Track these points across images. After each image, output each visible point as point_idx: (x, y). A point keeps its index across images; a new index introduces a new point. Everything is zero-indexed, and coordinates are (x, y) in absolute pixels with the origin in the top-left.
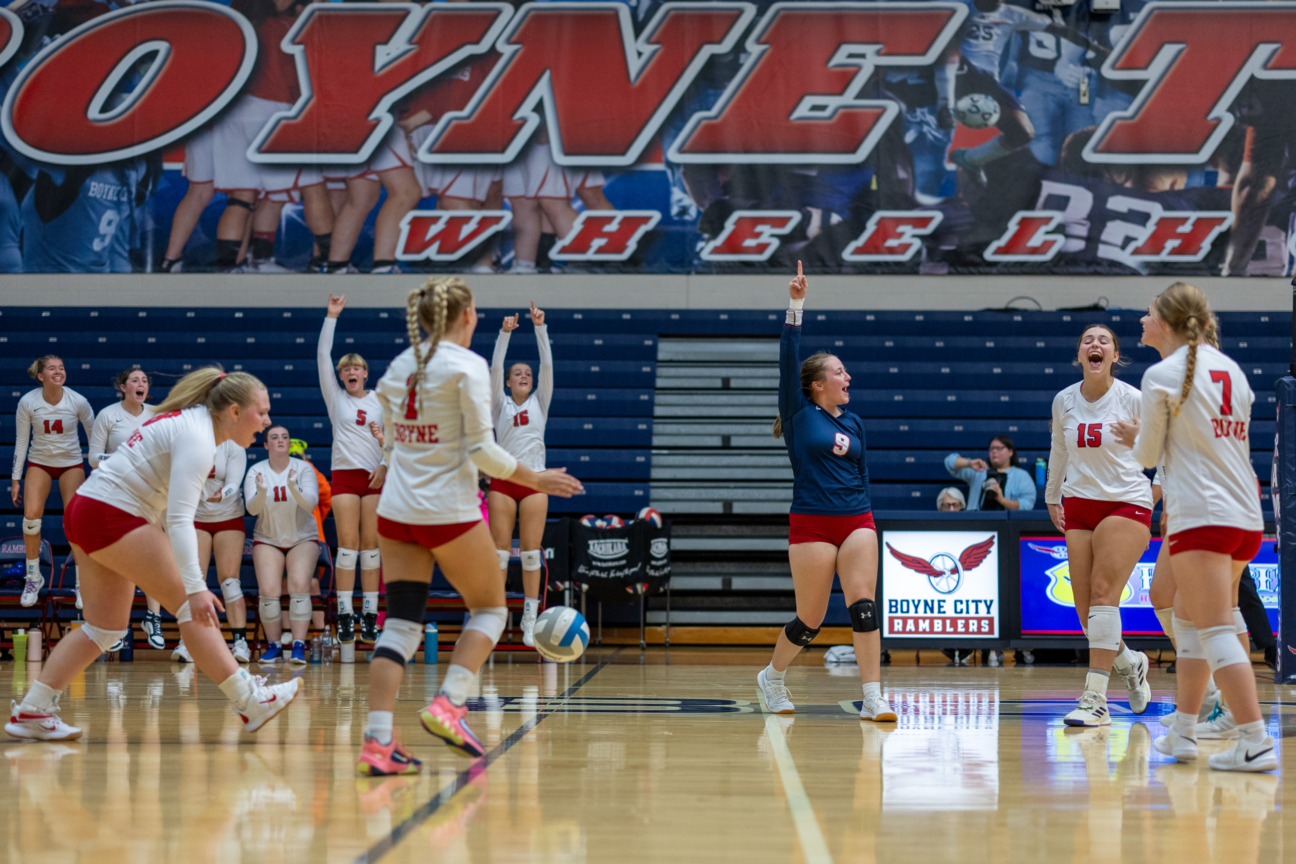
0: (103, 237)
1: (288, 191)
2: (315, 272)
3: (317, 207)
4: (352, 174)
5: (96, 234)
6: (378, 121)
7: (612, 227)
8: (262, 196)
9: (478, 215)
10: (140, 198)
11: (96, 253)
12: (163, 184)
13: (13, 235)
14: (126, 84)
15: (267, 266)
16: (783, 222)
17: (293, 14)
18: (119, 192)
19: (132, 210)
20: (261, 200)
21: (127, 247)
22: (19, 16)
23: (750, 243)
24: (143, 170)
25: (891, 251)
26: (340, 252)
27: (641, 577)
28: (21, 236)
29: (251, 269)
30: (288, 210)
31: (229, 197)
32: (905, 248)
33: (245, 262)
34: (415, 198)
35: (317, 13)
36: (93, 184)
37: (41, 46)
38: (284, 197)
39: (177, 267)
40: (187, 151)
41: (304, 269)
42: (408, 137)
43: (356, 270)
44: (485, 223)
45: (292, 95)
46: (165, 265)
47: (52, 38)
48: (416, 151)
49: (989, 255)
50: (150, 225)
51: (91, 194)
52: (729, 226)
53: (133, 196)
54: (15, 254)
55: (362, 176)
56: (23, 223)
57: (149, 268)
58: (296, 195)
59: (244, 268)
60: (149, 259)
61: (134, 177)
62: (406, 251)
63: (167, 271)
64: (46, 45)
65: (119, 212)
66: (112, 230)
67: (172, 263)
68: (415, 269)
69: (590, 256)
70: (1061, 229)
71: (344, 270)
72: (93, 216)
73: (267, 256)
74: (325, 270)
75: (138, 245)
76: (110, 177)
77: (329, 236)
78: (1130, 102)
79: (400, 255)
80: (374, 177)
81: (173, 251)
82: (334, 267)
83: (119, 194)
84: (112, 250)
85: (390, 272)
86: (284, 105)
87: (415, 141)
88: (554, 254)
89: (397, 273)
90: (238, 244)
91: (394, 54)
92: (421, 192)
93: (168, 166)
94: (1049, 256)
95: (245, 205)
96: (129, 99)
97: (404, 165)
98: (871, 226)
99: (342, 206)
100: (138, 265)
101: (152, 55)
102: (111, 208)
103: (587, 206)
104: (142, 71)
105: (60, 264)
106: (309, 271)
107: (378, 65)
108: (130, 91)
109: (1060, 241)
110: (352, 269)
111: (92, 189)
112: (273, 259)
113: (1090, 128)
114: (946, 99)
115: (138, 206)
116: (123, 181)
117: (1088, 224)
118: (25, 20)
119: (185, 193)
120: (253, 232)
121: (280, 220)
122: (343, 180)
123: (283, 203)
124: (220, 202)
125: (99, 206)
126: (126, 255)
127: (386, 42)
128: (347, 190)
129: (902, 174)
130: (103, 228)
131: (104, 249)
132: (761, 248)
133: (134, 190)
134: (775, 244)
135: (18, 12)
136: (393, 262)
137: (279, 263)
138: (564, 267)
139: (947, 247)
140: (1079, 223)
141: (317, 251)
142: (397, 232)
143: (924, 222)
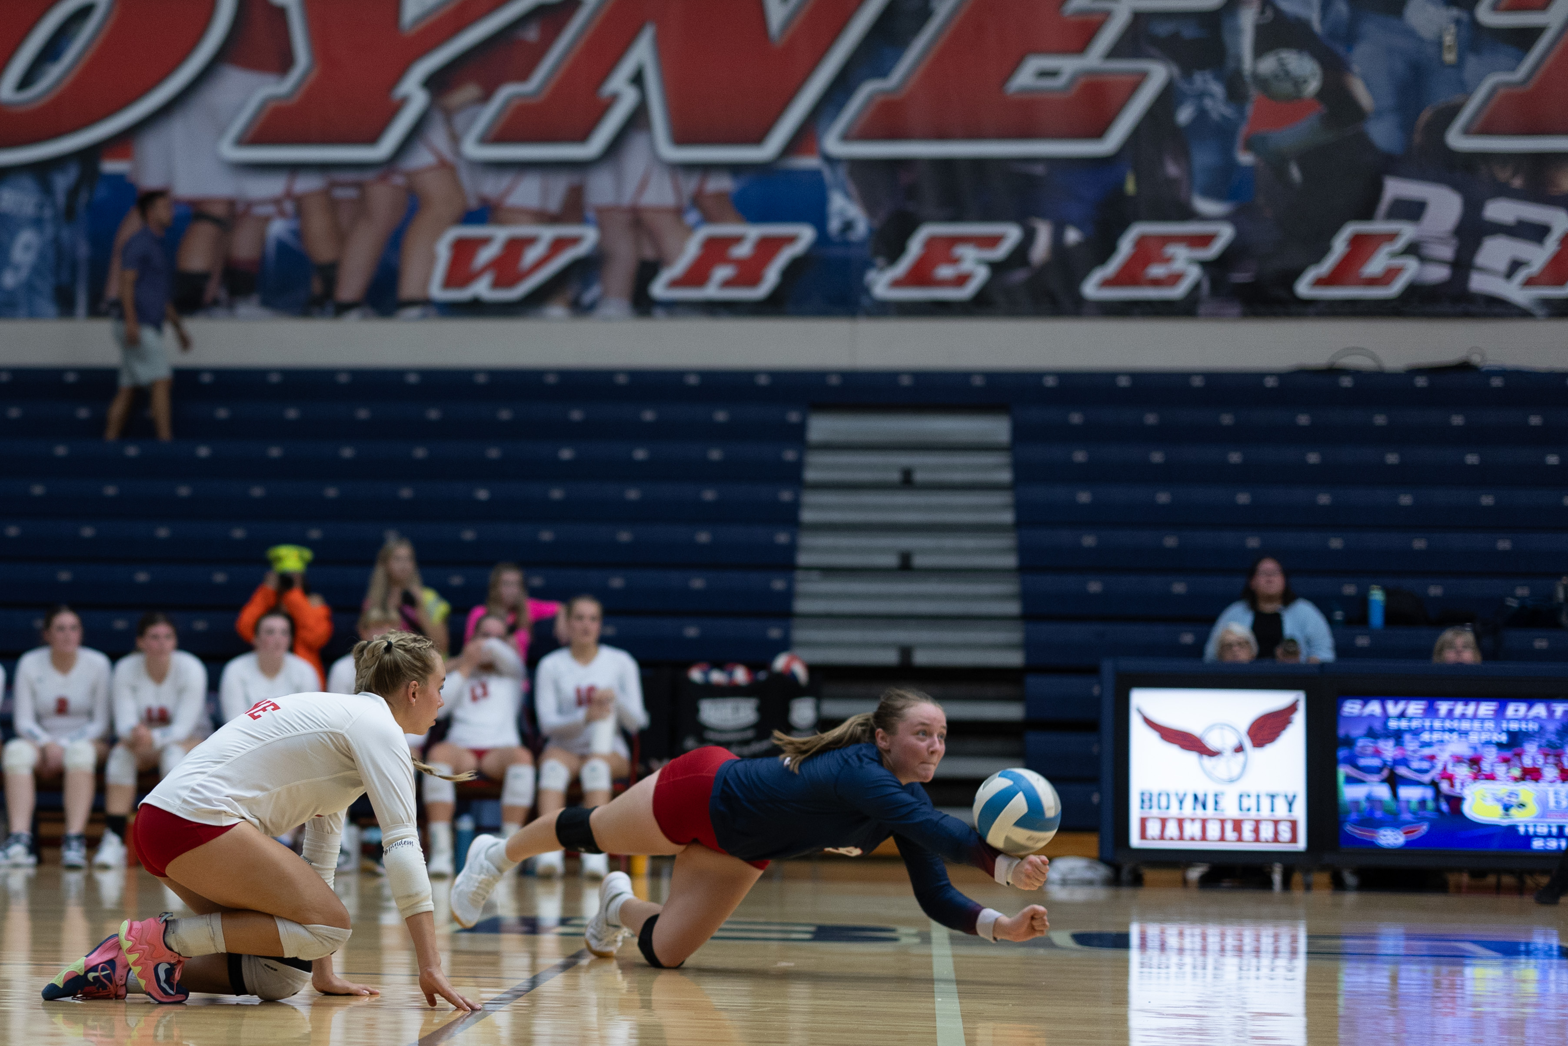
0: (17, 268)
1: (277, 202)
2: (317, 316)
3: (318, 225)
4: (368, 176)
6: (406, 99)
7: (743, 251)
9: (548, 234)
10: (69, 213)
11: (8, 291)
12: (102, 192)
16: (993, 241)
18: (40, 204)
19: (57, 230)
20: (238, 214)
21: (51, 283)
23: (945, 272)
24: (73, 174)
25: (1156, 283)
26: (350, 287)
29: (224, 312)
30: (278, 228)
31: (195, 210)
32: (1174, 279)
33: (216, 303)
34: (458, 208)
36: (6, 193)
38: (269, 210)
40: (137, 145)
41: (300, 312)
42: (449, 122)
43: (373, 313)
44: (559, 245)
45: (284, 63)
46: (103, 306)
48: (460, 143)
49: (1304, 288)
52: (915, 247)
53: (60, 210)
55: (384, 178)
58: (289, 207)
61: (62, 182)
62: (445, 286)
63: (106, 315)
65: (41, 232)
66: (30, 257)
67: (113, 304)
68: (457, 312)
69: (711, 291)
70: (1413, 249)
71: (357, 313)
72: (5, 239)
73: (248, 294)
74: (328, 312)
76: (27, 182)
77: (334, 265)
78: (1519, 60)
79: (437, 292)
82: (342, 309)
83: (40, 206)
84: (29, 287)
85: (424, 317)
86: (274, 78)
87: (459, 128)
88: (659, 289)
89: (430, 318)
90: (206, 277)
91: (430, 3)
92: (466, 201)
93: (108, 167)
94: (1395, 289)
95: (216, 221)
96: (58, 69)
97: (443, 163)
98: (1126, 246)
99: (354, 223)
101: (85, 11)
102: (29, 227)
103: (708, 218)
104: (74, 33)
106: (306, 315)
107: (406, 20)
108: (56, 61)
109: (1411, 268)
110: (367, 311)
111: (5, 201)
112: (255, 299)
113: (1456, 98)
114: (1239, 59)
115: (66, 223)
116: (46, 189)
117: (1454, 242)
120: (226, 259)
121: (267, 243)
122: (356, 186)
125: (12, 225)
126: (49, 292)
128: (362, 199)
129: (1172, 169)
130: (17, 254)
131: (19, 285)
132: (961, 280)
134: (982, 274)
136: (426, 303)
138: (673, 307)
139: (1240, 277)
140: (1440, 240)
141: (317, 286)
142: (431, 259)
143: (1205, 240)
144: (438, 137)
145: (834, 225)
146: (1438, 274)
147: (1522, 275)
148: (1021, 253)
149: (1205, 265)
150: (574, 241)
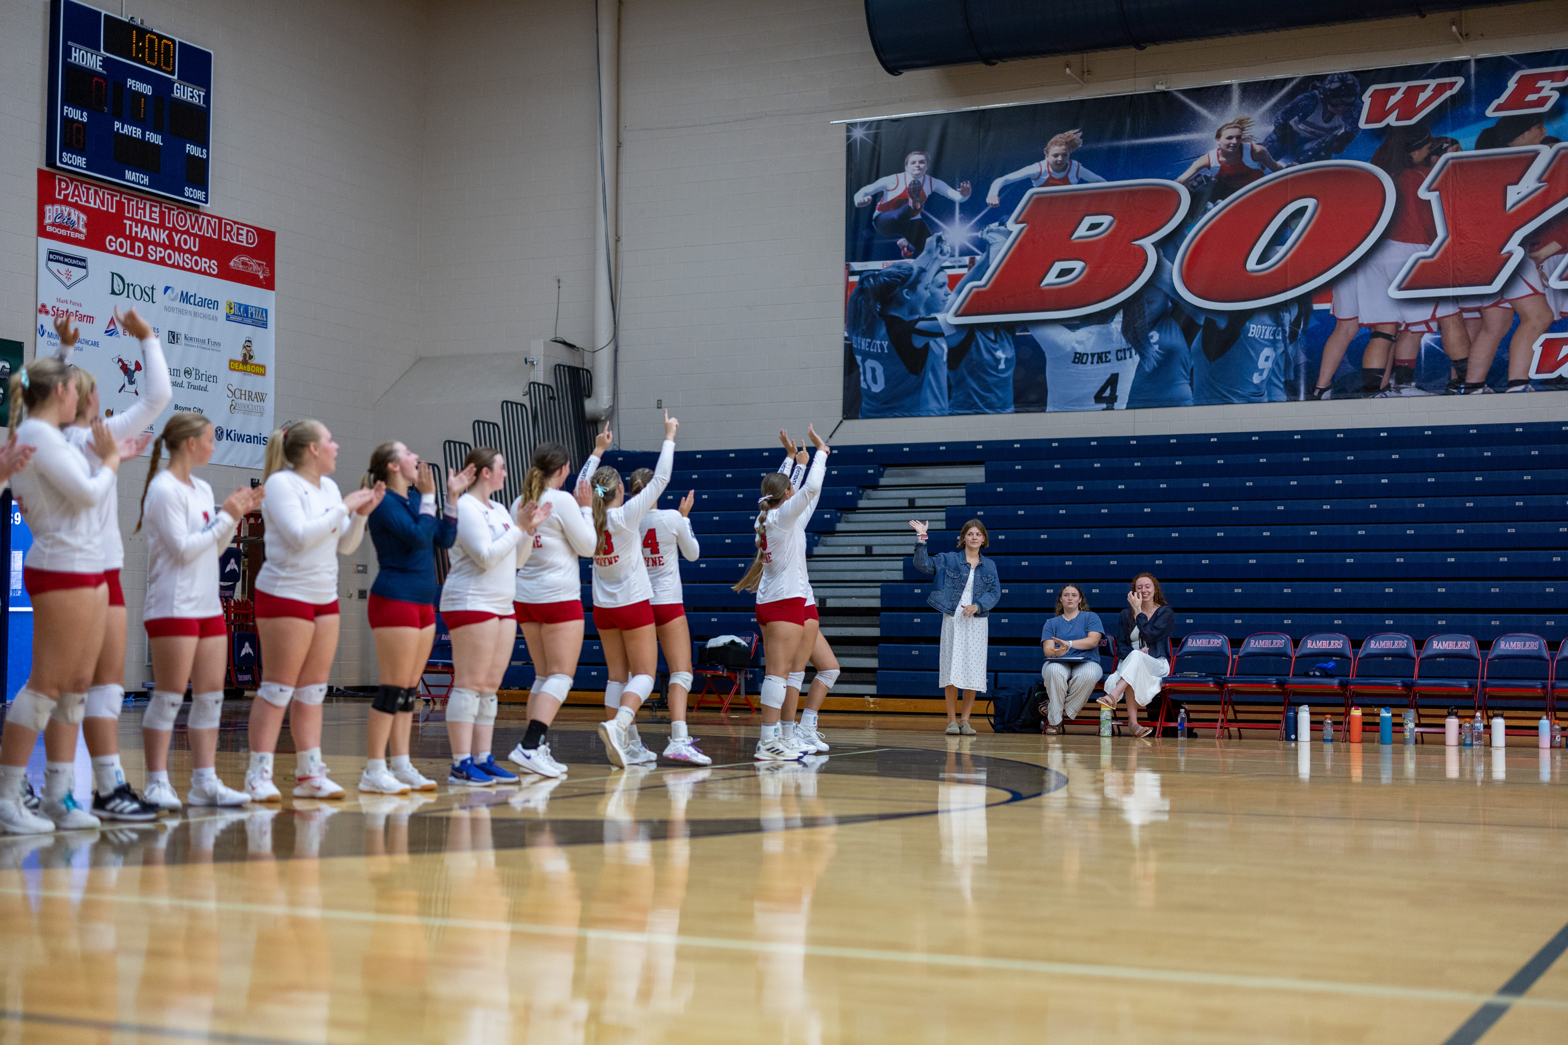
0: (1261, 372)
1: (1426, 323)
2: (1454, 394)
3: (1453, 336)
4: (1486, 304)
5: (1256, 369)
6: (1510, 254)
8: (1402, 328)
10: (1293, 336)
11: (1256, 385)
12: (1313, 322)
13: (1185, 373)
14: (1279, 238)
15: (1409, 390)
17: (1428, 164)
18: (1275, 332)
19: (1286, 347)
20: (1401, 332)
21: (1283, 380)
22: (1186, 187)
24: (1295, 312)
26: (1476, 374)
28: (1192, 374)
29: (1394, 393)
30: (1427, 339)
31: (1373, 330)
33: (1388, 387)
34: (1547, 321)
35: (1450, 162)
36: (1252, 326)
37: (1206, 210)
38: (1423, 328)
39: (1327, 394)
40: (1334, 293)
41: (1443, 391)
42: (1539, 267)
43: (1492, 391)
45: (1429, 236)
46: (1316, 394)
47: (1214, 202)
48: (1547, 280)
50: (1302, 359)
51: (1250, 335)
53: (1287, 335)
54: (1186, 389)
55: (1495, 305)
56: (1193, 363)
57: (1302, 397)
58: (1434, 325)
59: (1387, 393)
60: (1302, 389)
61: (1288, 318)
62: (1538, 372)
63: (1318, 398)
64: (1210, 210)
65: (1275, 350)
66: (1269, 364)
67: (1322, 391)
68: (1547, 387)
71: (1481, 390)
72: (1253, 353)
73: (1409, 382)
74: (1463, 391)
75: (1292, 376)
76: (1266, 319)
77: (1465, 360)
79: (1533, 375)
80: (1507, 305)
81: (1324, 380)
82: (1471, 388)
83: (1274, 334)
84: (1269, 382)
85: (1524, 391)
86: (1422, 246)
87: (1546, 271)
89: (1530, 391)
90: (1382, 371)
91: (1525, 192)
92: (1553, 317)
93: (1317, 307)
95: (1387, 336)
96: (1282, 250)
97: (1536, 292)
99: (1477, 333)
100: (1292, 393)
101: (1302, 211)
102: (1268, 346)
104: (1293, 226)
105: (1225, 396)
106: (1447, 393)
107: (1508, 205)
108: (1283, 244)
110: (1488, 389)
111: (1251, 330)
112: (1413, 384)
115: (1291, 343)
116: (1278, 322)
118: (1192, 189)
119: (1333, 330)
120: (1394, 360)
121: (1420, 349)
122: (1478, 310)
123: (1423, 333)
124: (1365, 335)
125: (1258, 345)
126: (1282, 386)
127: (1517, 183)
128: (1482, 318)
130: (1261, 364)
131: (1262, 381)
133: (1287, 329)
135: (1185, 183)
136: (1528, 381)
137: (1419, 387)
141: (1454, 374)
142: (1529, 355)
144: (1532, 277)
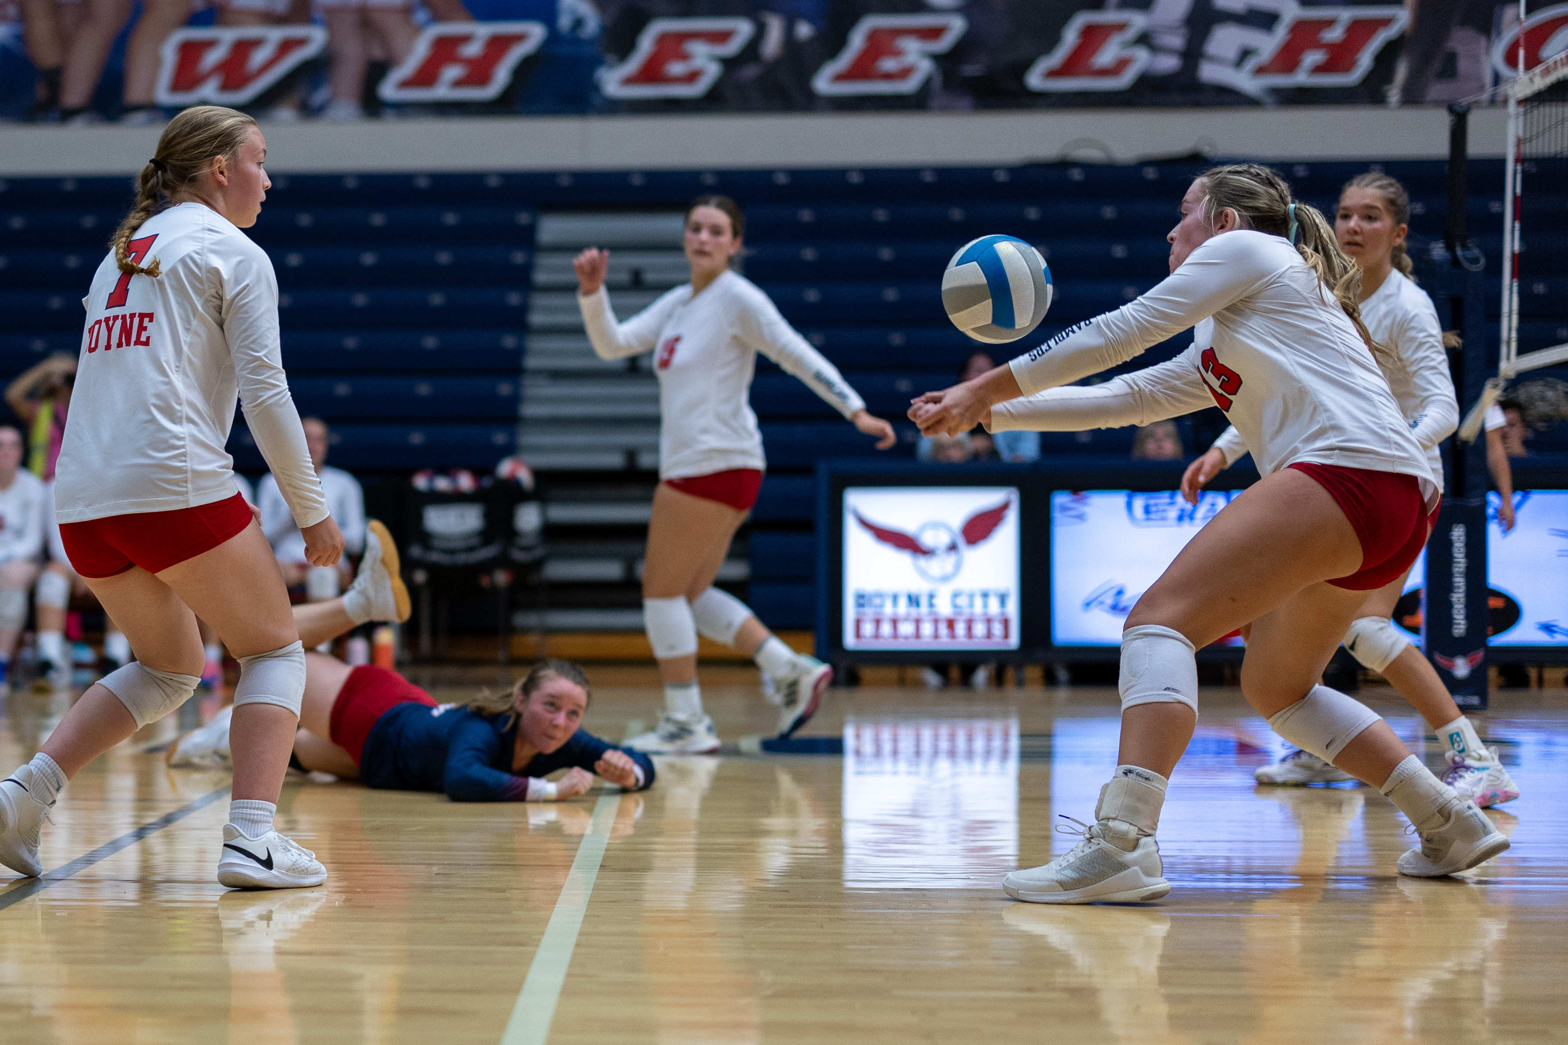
3: (42, 28)
7: (473, 50)
9: (275, 35)
16: (722, 37)
23: (676, 68)
25: (888, 76)
26: (76, 92)
27: (502, 561)
32: (905, 73)
34: (184, 10)
43: (98, 119)
44: (287, 46)
49: (1035, 80)
52: (646, 44)
58: (12, 11)
69: (441, 91)
70: (1144, 39)
71: (82, 119)
74: (54, 118)
77: (59, 70)
85: (151, 122)
88: (389, 90)
92: (192, 1)
94: (1125, 80)
98: (857, 40)
99: (78, 27)
103: (438, 17)
109: (1142, 58)
110: (94, 117)
117: (1183, 31)
132: (692, 77)
134: (712, 71)
136: (152, 107)
138: (403, 109)
139: (971, 69)
140: (1171, 29)
141: (41, 92)
142: (157, 62)
143: (934, 33)
145: (564, 22)
146: (1168, 63)
147: (1252, 63)
148: (752, 50)
149: (937, 58)
150: (300, 42)
